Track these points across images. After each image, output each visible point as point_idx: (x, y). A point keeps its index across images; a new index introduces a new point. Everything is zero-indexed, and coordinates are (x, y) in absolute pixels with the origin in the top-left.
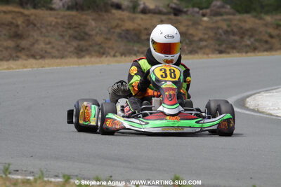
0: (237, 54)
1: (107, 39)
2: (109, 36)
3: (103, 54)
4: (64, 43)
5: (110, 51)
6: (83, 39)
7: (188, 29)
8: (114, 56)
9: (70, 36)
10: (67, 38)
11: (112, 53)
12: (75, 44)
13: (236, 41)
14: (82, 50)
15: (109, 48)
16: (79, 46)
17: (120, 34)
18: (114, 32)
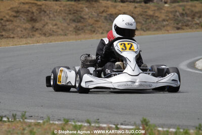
0: (190, 30)
1: (97, 21)
2: (98, 19)
3: (94, 31)
4: (66, 25)
5: (99, 29)
6: (79, 21)
7: (154, 13)
8: (102, 33)
9: (70, 20)
10: (68, 21)
11: (101, 32)
12: (74, 25)
13: (189, 21)
14: (78, 30)
15: (98, 27)
16: (76, 26)
17: (106, 17)
18: (102, 16)
